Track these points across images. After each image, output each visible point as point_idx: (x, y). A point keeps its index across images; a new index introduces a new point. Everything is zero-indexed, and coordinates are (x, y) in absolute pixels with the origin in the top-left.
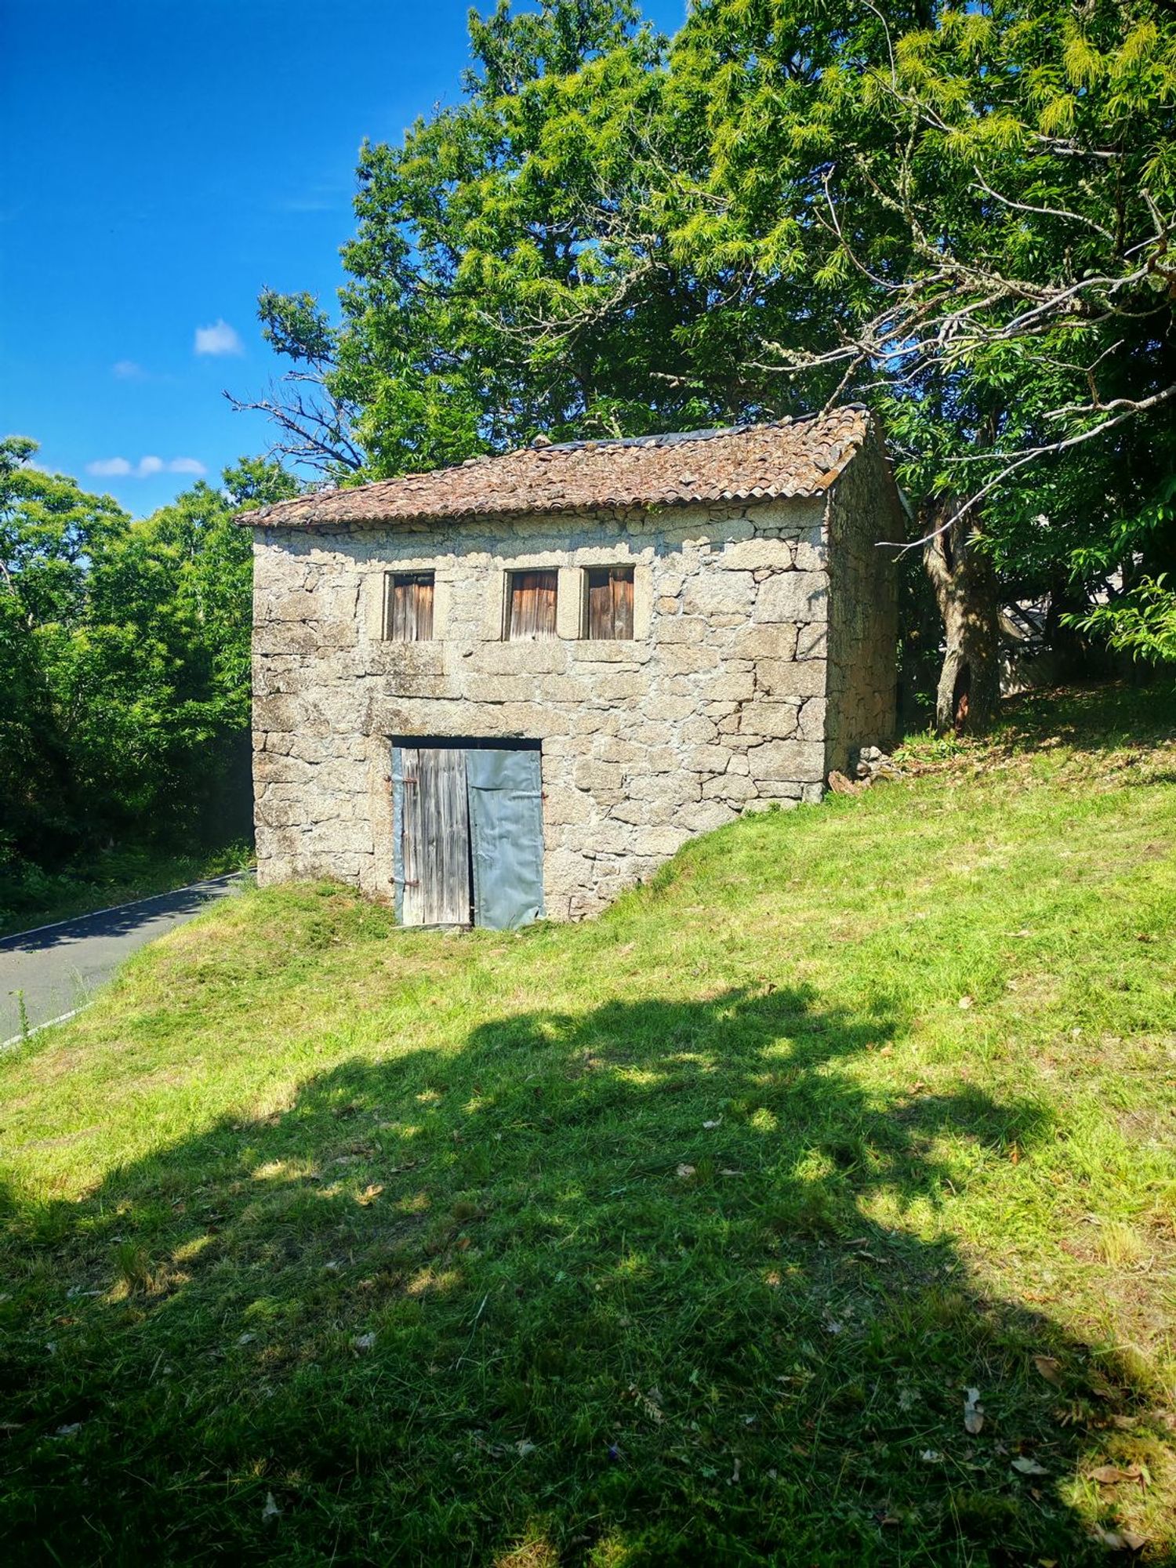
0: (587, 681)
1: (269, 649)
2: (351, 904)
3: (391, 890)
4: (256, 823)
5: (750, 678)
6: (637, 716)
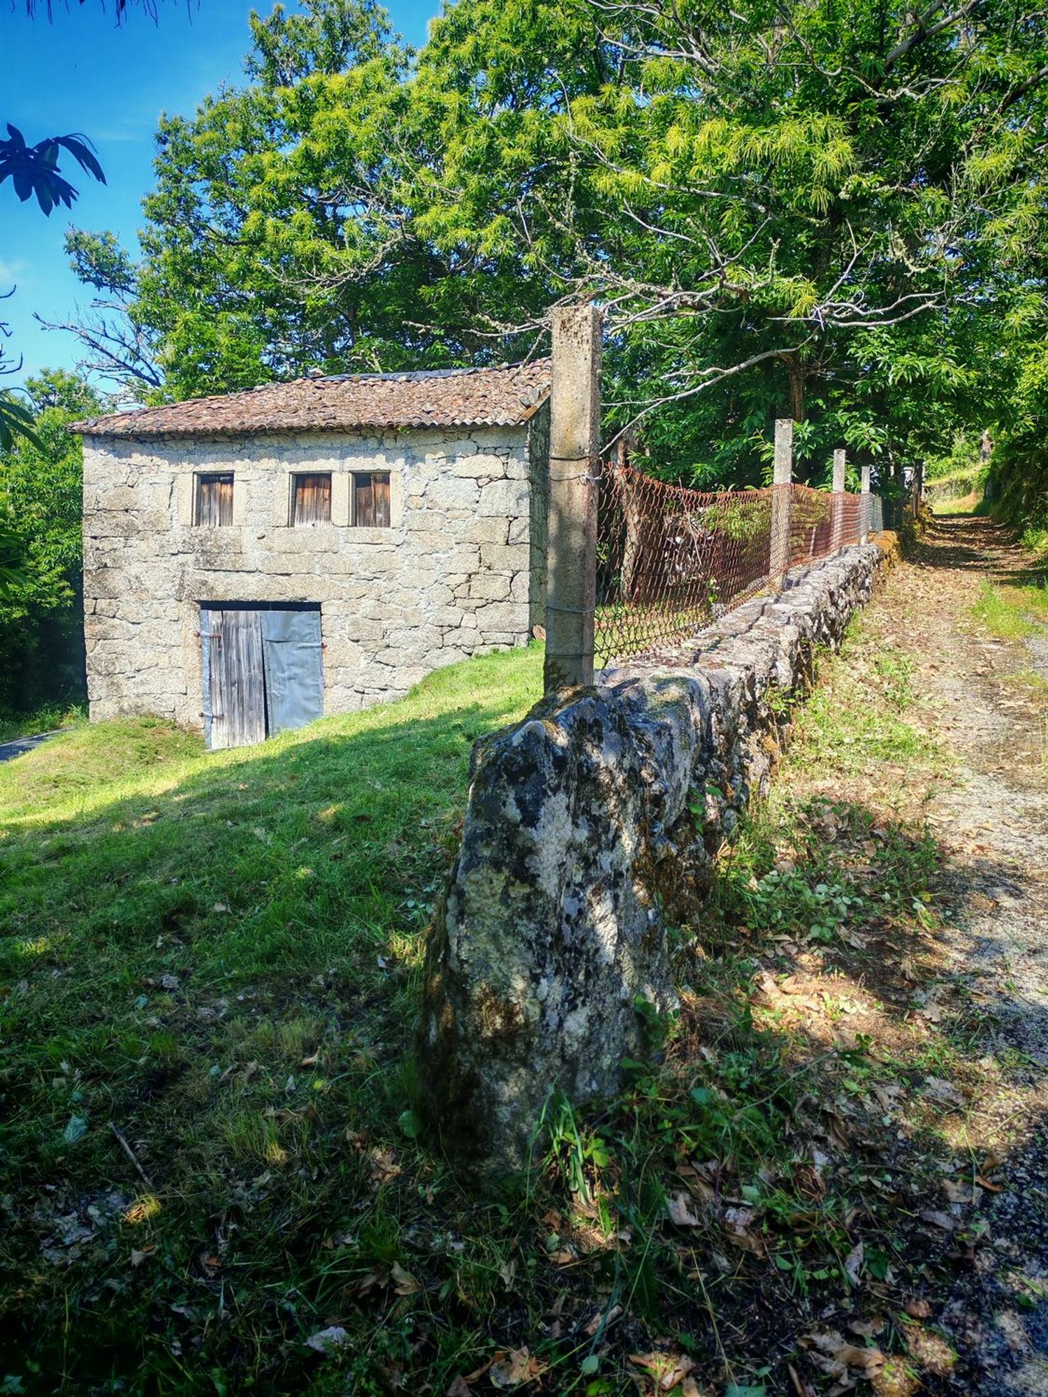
0: (356, 558)
1: (97, 532)
2: (170, 734)
3: (201, 723)
4: (88, 672)
5: (476, 557)
6: (394, 585)
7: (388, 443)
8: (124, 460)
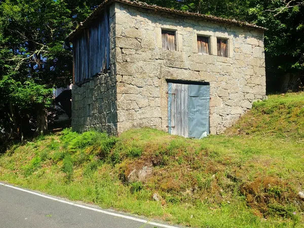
1: (123, 46)
5: (253, 70)
6: (231, 77)
7: (228, 29)
8: (134, 17)
